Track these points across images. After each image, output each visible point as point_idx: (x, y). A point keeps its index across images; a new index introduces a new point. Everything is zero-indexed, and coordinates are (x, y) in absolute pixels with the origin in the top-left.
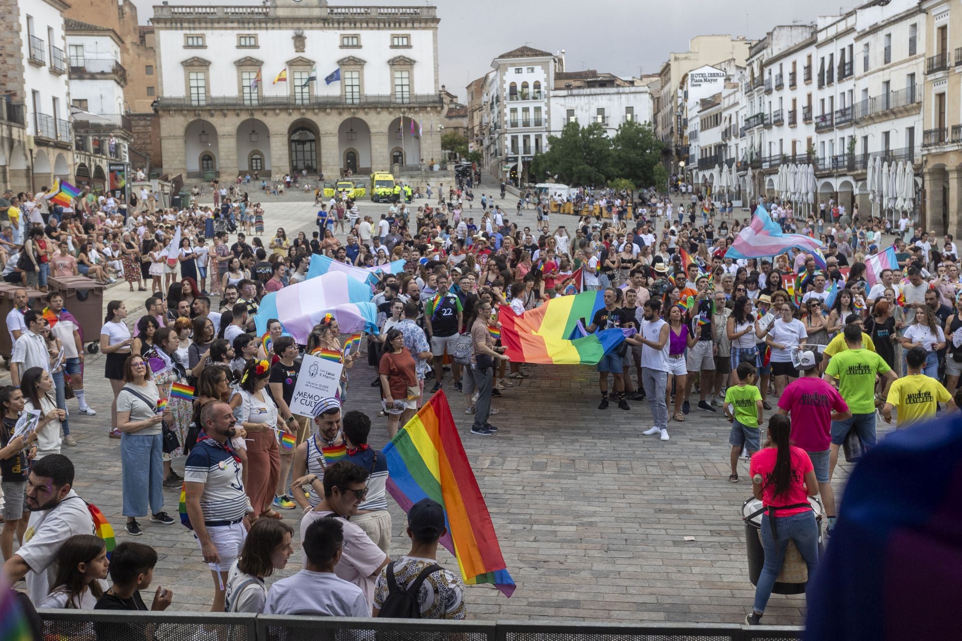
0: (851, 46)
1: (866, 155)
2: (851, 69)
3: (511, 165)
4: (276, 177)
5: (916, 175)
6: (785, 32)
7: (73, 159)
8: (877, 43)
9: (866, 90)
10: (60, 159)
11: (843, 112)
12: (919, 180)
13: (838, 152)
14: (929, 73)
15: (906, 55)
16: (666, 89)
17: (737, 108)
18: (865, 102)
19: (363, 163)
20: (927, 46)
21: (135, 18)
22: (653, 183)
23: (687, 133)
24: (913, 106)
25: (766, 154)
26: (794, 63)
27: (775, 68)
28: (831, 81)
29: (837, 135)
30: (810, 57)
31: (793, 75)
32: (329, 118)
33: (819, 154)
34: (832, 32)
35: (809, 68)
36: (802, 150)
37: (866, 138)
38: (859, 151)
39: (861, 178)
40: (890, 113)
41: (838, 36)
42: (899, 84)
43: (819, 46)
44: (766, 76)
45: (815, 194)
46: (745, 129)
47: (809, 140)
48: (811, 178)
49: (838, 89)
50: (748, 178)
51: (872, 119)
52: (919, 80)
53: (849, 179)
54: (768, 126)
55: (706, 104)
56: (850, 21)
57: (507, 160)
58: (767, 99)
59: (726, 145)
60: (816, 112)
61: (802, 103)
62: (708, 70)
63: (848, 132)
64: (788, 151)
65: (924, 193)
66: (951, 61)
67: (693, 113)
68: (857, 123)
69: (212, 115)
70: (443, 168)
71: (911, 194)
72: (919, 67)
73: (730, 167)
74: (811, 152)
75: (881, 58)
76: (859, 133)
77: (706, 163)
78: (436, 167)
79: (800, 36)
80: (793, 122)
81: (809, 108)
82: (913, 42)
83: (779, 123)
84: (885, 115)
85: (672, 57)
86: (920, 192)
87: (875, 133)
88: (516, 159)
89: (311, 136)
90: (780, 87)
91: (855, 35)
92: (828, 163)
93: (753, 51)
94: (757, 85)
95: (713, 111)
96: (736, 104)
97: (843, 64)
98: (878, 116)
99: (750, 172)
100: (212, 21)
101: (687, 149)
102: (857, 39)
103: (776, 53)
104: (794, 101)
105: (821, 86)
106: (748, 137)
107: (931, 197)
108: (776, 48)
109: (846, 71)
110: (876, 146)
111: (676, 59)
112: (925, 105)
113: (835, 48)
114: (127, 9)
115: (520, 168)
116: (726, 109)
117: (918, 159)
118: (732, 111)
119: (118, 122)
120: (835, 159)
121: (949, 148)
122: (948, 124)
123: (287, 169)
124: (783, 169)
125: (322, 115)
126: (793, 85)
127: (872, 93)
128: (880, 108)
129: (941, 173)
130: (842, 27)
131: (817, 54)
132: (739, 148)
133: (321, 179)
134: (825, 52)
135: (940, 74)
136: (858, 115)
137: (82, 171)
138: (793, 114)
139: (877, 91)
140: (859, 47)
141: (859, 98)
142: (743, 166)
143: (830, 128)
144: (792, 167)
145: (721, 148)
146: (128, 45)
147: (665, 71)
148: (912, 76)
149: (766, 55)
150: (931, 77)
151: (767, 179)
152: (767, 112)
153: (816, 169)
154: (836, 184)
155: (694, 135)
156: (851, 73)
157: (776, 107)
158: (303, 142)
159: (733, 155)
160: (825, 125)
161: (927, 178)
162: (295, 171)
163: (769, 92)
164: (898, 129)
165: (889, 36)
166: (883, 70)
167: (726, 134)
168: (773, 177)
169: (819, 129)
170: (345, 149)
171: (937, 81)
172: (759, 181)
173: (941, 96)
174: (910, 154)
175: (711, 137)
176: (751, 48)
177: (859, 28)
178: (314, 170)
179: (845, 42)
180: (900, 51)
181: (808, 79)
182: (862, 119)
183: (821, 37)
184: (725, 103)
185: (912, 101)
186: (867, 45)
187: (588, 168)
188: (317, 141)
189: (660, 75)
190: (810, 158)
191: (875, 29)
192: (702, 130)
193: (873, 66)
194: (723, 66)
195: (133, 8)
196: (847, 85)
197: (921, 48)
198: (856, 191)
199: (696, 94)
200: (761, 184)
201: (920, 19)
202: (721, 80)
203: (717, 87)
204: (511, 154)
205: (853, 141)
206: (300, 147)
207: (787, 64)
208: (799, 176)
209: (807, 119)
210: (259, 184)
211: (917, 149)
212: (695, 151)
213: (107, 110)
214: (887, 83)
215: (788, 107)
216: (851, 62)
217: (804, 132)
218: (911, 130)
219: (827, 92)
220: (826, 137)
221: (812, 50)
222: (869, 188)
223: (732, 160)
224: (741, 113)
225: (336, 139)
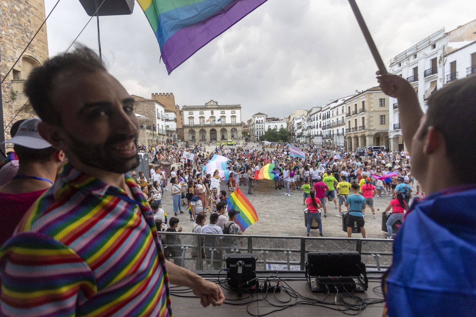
0: (329, 111)
1: (333, 134)
2: (330, 116)
3: (257, 137)
4: (207, 141)
5: (345, 138)
6: (315, 108)
7: (166, 138)
8: (335, 111)
9: (333, 121)
10: (163, 138)
11: (328, 125)
12: (345, 140)
13: (327, 134)
14: (347, 116)
15: (342, 113)
16: (290, 121)
17: (305, 125)
18: (333, 123)
19: (225, 138)
20: (346, 111)
21: (179, 109)
22: (287, 141)
23: (294, 130)
24: (343, 124)
25: (311, 134)
26: (317, 115)
27: (313, 116)
28: (325, 119)
29: (327, 130)
30: (320, 114)
31: (317, 118)
32: (218, 128)
33: (323, 134)
34: (325, 108)
35: (320, 116)
36: (319, 133)
37: (333, 131)
38: (332, 133)
39: (333, 139)
40: (338, 125)
41: (326, 109)
42: (340, 119)
43: (322, 111)
44: (311, 118)
45: (322, 143)
46: (307, 129)
47: (321, 131)
48: (321, 139)
49: (327, 120)
50: (308, 140)
51: (334, 127)
52: (345, 118)
53: (330, 139)
54: (312, 129)
55: (298, 124)
56: (329, 106)
57: (256, 136)
58: (311, 123)
60: (322, 125)
61: (319, 123)
62: (299, 117)
63: (329, 129)
64: (316, 134)
65: (346, 142)
66: (351, 114)
67: (296, 126)
68: (331, 128)
69: (194, 128)
70: (242, 138)
71: (343, 143)
72: (344, 115)
73: (304, 137)
74: (321, 134)
75: (336, 114)
76: (332, 130)
77: (299, 136)
78: (241, 138)
79: (318, 109)
80: (317, 128)
81: (321, 124)
82: (343, 110)
83: (314, 128)
84: (337, 126)
85: (291, 114)
86: (345, 142)
87: (335, 130)
88: (258, 136)
89: (215, 132)
90: (314, 120)
91: (330, 109)
92: (325, 136)
94: (309, 120)
95: (300, 125)
96: (305, 124)
97: (328, 115)
98: (336, 126)
99: (308, 138)
100: (194, 109)
101: (294, 134)
102: (331, 110)
103: (313, 113)
104: (317, 123)
105: (323, 120)
106: (308, 131)
107: (348, 144)
108: (313, 112)
109: (328, 116)
110: (335, 132)
111: (292, 115)
112: (346, 124)
113: (326, 112)
114: (177, 107)
115: (259, 138)
117: (345, 135)
118: (304, 125)
119: (175, 130)
120: (327, 135)
121: (351, 133)
122: (351, 127)
123: (210, 139)
124: (315, 137)
125: (217, 128)
126: (317, 120)
127: (334, 121)
128: (336, 124)
129: (350, 138)
130: (327, 107)
131: (322, 113)
132: (306, 133)
133: (217, 141)
134: (324, 112)
135: (349, 117)
136: (331, 126)
137: (168, 140)
138: (317, 126)
139: (335, 120)
140: (331, 112)
141: (331, 122)
142: (307, 137)
143: (325, 129)
144: (317, 137)
145: (302, 133)
146: (178, 114)
147: (289, 117)
148: (343, 117)
149: (311, 113)
150: (347, 117)
151: (312, 140)
152: (311, 125)
153: (322, 138)
154: (327, 141)
155: (296, 131)
156: (330, 117)
157: (313, 124)
158: (213, 133)
159: (304, 135)
160: (324, 128)
161: (347, 139)
162: (211, 139)
163: (312, 121)
164: (340, 129)
165: (338, 109)
166: (336, 116)
167: (303, 130)
168: (313, 139)
169: (323, 129)
170: (221, 135)
171: (348, 118)
172: (310, 140)
173: (349, 121)
174: (343, 134)
175: (300, 131)
176: (308, 112)
177: (331, 107)
178: (215, 139)
179: (329, 110)
180: (340, 112)
181: (320, 118)
182: (332, 127)
183: (323, 109)
184: (302, 124)
185: (343, 123)
186: (333, 111)
187: (273, 138)
188: (216, 133)
189: (288, 118)
190: (321, 135)
191: (334, 108)
192: (298, 129)
193: (334, 115)
194: (302, 116)
195: (179, 107)
196: (329, 120)
197: (345, 111)
198: (331, 142)
199: (296, 122)
200: (311, 141)
201: (344, 105)
202: (301, 119)
203: (301, 120)
204: (257, 135)
205: (330, 131)
206: (212, 134)
207: (316, 115)
208: (319, 139)
209: (320, 127)
210: (204, 142)
211: (345, 133)
212: (296, 134)
213: (173, 128)
214: (338, 119)
215: (316, 124)
216: (330, 115)
217: (320, 130)
218: (343, 129)
219: (324, 121)
220: (324, 131)
221: (321, 112)
222: (334, 141)
223: (304, 136)
224: (306, 126)
225: (220, 133)
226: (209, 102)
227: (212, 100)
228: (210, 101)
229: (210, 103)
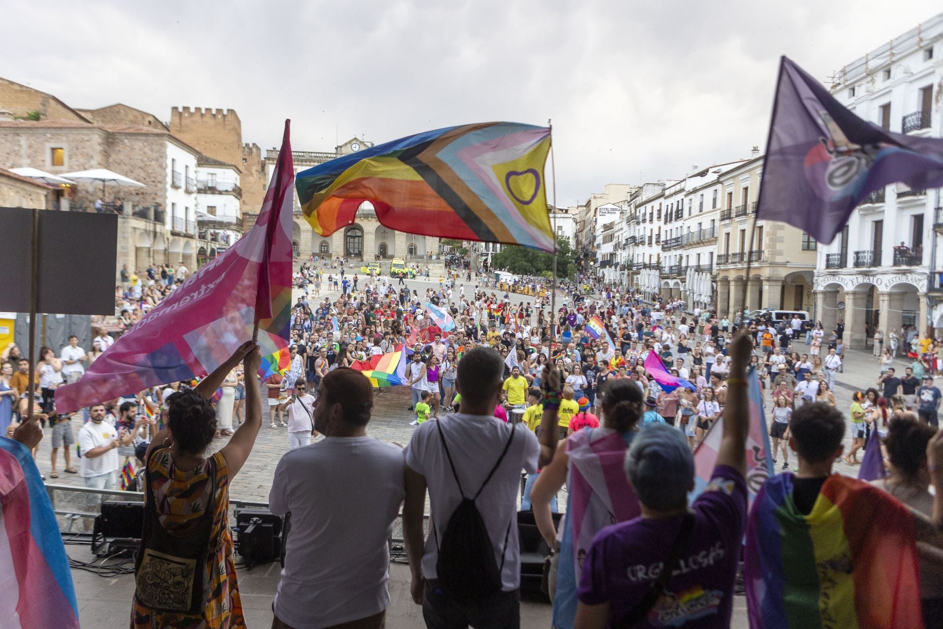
0: (682, 200)
1: (687, 267)
2: (682, 213)
3: (484, 258)
4: (334, 258)
5: (713, 282)
6: (650, 187)
7: (196, 245)
8: (696, 198)
9: (689, 227)
10: (187, 244)
11: (677, 239)
12: (714, 284)
13: (673, 264)
14: (722, 220)
15: (710, 208)
16: (588, 215)
17: (622, 232)
18: (688, 234)
19: (390, 252)
20: (722, 205)
21: (259, 155)
22: (567, 276)
23: (595, 245)
24: (713, 240)
25: (635, 262)
26: (653, 207)
27: (642, 209)
28: (671, 220)
29: (673, 253)
30: (661, 204)
31: (652, 214)
32: (370, 223)
33: (663, 265)
34: (673, 190)
35: (660, 211)
36: (654, 261)
37: (688, 256)
38: (684, 264)
39: (683, 281)
40: (701, 243)
41: (676, 193)
42: (707, 226)
43: (666, 198)
44: (638, 214)
45: (660, 289)
46: (625, 245)
47: (658, 255)
48: (657, 278)
49: (675, 225)
50: (625, 276)
51: (691, 245)
52: (717, 223)
53: (679, 281)
54: (637, 245)
55: (607, 227)
56: (683, 185)
57: (482, 255)
58: (637, 227)
59: (615, 254)
60: (663, 238)
61: (656, 232)
62: (610, 206)
63: (679, 252)
64: (647, 261)
65: (717, 292)
66: (733, 215)
67: (599, 232)
68: (683, 247)
69: (298, 218)
70: (438, 258)
71: (709, 293)
72: (717, 216)
73: (616, 268)
74: (659, 262)
75: (698, 208)
76: (684, 253)
77: (604, 264)
78: (434, 257)
79: (658, 191)
80: (650, 244)
81: (659, 235)
82: (715, 200)
83: (643, 243)
84: (698, 243)
85: (593, 196)
86: (714, 291)
87: (693, 252)
88: (487, 255)
89: (359, 234)
90: (644, 221)
91: (684, 193)
92: (667, 270)
93: (633, 197)
94: (633, 219)
95: (610, 232)
96: (622, 229)
97: (678, 210)
98: (694, 244)
99: (626, 272)
100: (302, 161)
101: (594, 254)
102: (686, 196)
103: (644, 199)
104: (652, 230)
105: (666, 222)
106: (627, 250)
107: (721, 296)
108: (644, 197)
109: (679, 215)
110: (693, 262)
111: (595, 198)
112: (719, 239)
113: (674, 200)
114: (254, 150)
115: (489, 261)
116: (616, 232)
117: (715, 272)
118: (619, 233)
119: (234, 221)
120: (671, 268)
121: (731, 266)
122: (730, 253)
123: (342, 253)
124: (643, 271)
125: (365, 221)
126: (651, 220)
127: (692, 230)
128: (695, 239)
129: (726, 281)
130: (678, 188)
131: (665, 203)
132: (622, 257)
133: (362, 261)
134: (669, 202)
135: (727, 221)
136: (685, 242)
137: (202, 252)
138: (650, 238)
139: (695, 229)
140: (686, 200)
141: (685, 232)
142: (623, 268)
143: (669, 249)
144: (648, 270)
145: (612, 255)
146: (254, 172)
147: (588, 204)
148: (713, 221)
149: (639, 200)
150: (723, 223)
151: (635, 277)
152: (637, 236)
153: (661, 273)
154: (671, 283)
155: (598, 246)
156: (682, 217)
157: (642, 233)
158: (354, 237)
159: (619, 261)
160: (667, 246)
161: (719, 284)
162: (348, 254)
163: (638, 223)
164: (705, 251)
165: (702, 195)
166: (698, 216)
167: (616, 247)
168: (638, 276)
169: (664, 249)
170: (379, 242)
171: (726, 225)
172: (631, 277)
173: (728, 234)
174: (710, 270)
175: (606, 249)
176: (631, 195)
177: (687, 189)
178: (360, 255)
179: (681, 196)
180: (708, 206)
181: (659, 218)
182: (686, 245)
183: (667, 193)
184: (616, 228)
185: (713, 237)
186: (691, 200)
187: (525, 263)
188: (362, 237)
189: (585, 206)
190: (658, 267)
191: (695, 191)
192: (603, 243)
193: (693, 214)
194: (620, 204)
195: (258, 149)
196: (679, 223)
197: (719, 205)
198: (682, 289)
199: (602, 220)
200: (632, 280)
201: (719, 187)
202: (618, 213)
203: (615, 218)
204: (484, 251)
205: (681, 258)
206: (352, 240)
207: (649, 206)
208: (651, 276)
209: (658, 242)
210: (323, 261)
211: (714, 266)
212: (599, 257)
213: (227, 214)
214: (700, 224)
215: (648, 234)
216: (682, 210)
217: (656, 249)
218: (712, 253)
219: (669, 226)
220: (667, 254)
221: (662, 200)
222: (687, 288)
223: (618, 264)
224: (625, 235)
225: (373, 237)
226: (346, 144)
227: (355, 139)
228: (350, 142)
229: (349, 146)
